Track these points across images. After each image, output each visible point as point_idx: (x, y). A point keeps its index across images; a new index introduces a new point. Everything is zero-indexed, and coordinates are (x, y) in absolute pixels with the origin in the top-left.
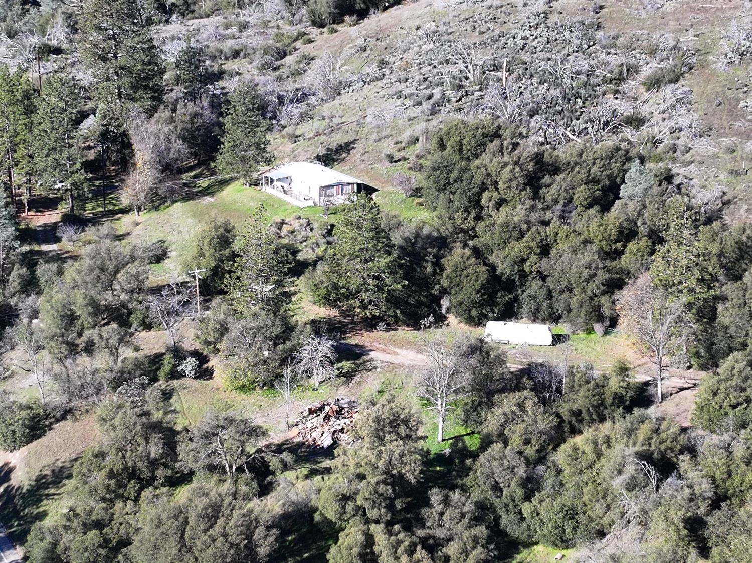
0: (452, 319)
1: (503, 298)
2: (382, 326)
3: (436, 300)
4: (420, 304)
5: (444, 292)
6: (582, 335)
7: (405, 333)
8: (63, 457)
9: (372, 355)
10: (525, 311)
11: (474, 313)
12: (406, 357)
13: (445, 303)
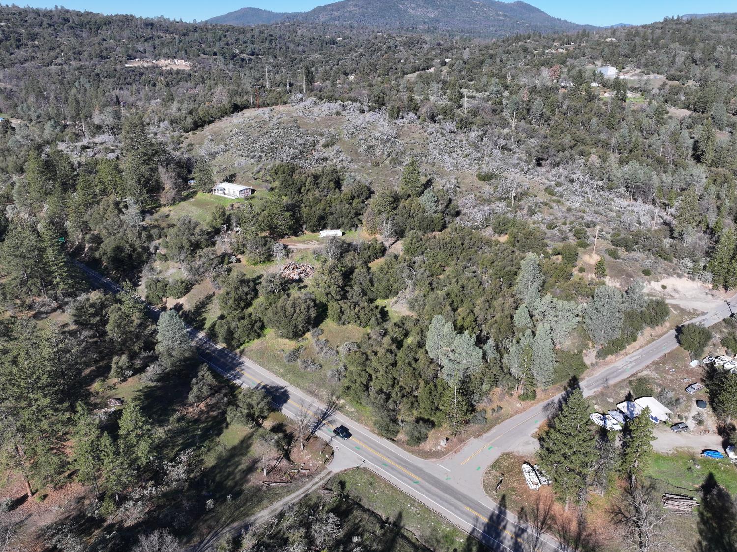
0: (306, 232)
1: (323, 222)
2: (286, 237)
3: (301, 226)
4: (297, 228)
5: (304, 222)
6: (348, 232)
7: (293, 238)
8: (202, 297)
9: (289, 247)
10: (329, 226)
11: (315, 229)
12: (300, 246)
13: (304, 226)
